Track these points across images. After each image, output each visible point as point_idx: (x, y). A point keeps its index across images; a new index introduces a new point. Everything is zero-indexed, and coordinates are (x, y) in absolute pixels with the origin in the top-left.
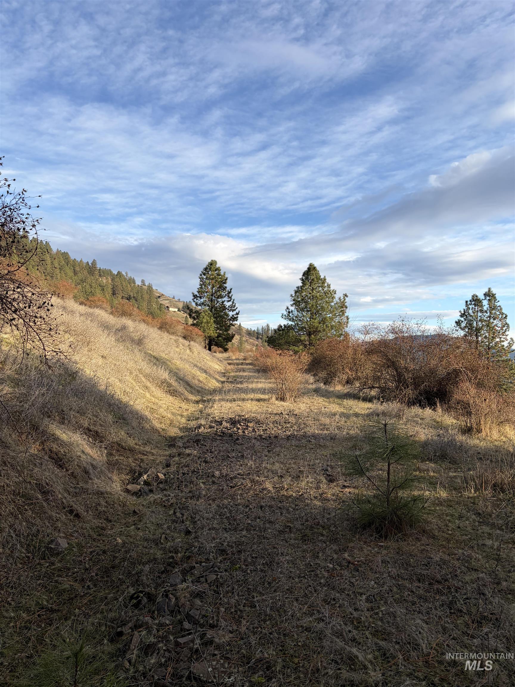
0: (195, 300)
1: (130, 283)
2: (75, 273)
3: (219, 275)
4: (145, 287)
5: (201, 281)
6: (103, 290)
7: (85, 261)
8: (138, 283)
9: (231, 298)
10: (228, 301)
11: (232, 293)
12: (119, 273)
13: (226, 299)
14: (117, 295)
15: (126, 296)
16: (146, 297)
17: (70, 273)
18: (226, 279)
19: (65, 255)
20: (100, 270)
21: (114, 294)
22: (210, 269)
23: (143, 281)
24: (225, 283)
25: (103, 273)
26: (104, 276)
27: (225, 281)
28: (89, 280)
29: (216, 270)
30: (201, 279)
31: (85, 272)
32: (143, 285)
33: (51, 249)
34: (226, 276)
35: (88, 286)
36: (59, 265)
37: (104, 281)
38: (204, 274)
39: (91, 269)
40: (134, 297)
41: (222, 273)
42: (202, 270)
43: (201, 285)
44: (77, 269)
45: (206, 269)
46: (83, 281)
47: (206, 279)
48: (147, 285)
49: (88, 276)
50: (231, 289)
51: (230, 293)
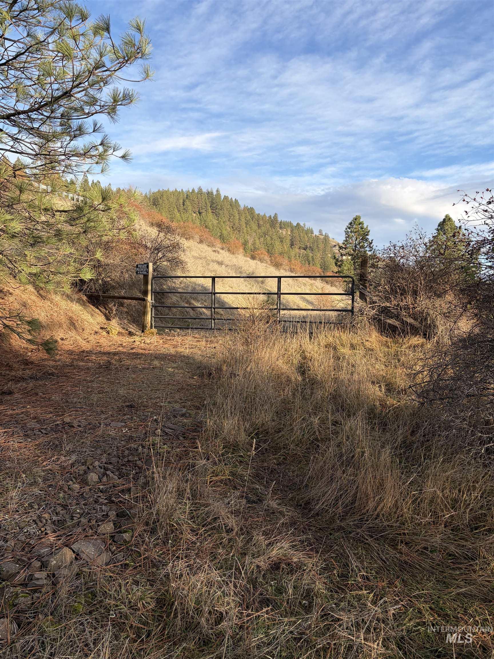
0: (341, 250)
1: (306, 234)
2: (259, 226)
3: (362, 228)
4: (322, 237)
5: (346, 234)
6: (282, 241)
7: (268, 215)
8: (316, 233)
9: (372, 248)
10: (370, 251)
11: (373, 244)
12: (298, 224)
13: (367, 249)
14: (295, 246)
15: (303, 246)
16: (321, 246)
17: (255, 227)
18: (369, 232)
19: (251, 211)
20: (281, 222)
21: (292, 245)
22: (354, 223)
23: (320, 231)
24: (367, 235)
25: (283, 225)
26: (285, 228)
27: (367, 233)
28: (270, 233)
29: (359, 224)
30: (347, 233)
31: (268, 225)
32: (321, 235)
33: (239, 206)
34: (369, 229)
35: (269, 238)
36: (246, 219)
37: (284, 233)
38: (349, 228)
39: (273, 222)
40: (310, 247)
41: (365, 227)
42: (348, 225)
43: (346, 238)
44: (261, 223)
45: (351, 224)
46: (265, 234)
47: (351, 232)
48: (324, 234)
49: (270, 229)
50: (372, 241)
51: (371, 243)
